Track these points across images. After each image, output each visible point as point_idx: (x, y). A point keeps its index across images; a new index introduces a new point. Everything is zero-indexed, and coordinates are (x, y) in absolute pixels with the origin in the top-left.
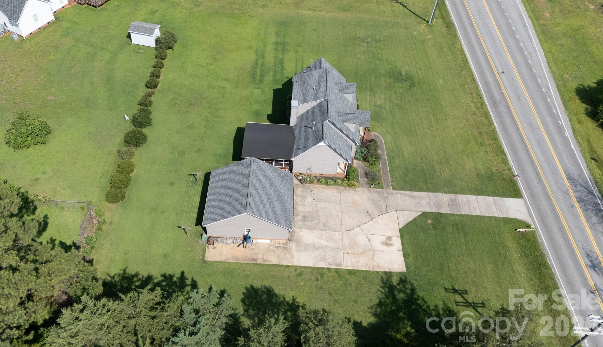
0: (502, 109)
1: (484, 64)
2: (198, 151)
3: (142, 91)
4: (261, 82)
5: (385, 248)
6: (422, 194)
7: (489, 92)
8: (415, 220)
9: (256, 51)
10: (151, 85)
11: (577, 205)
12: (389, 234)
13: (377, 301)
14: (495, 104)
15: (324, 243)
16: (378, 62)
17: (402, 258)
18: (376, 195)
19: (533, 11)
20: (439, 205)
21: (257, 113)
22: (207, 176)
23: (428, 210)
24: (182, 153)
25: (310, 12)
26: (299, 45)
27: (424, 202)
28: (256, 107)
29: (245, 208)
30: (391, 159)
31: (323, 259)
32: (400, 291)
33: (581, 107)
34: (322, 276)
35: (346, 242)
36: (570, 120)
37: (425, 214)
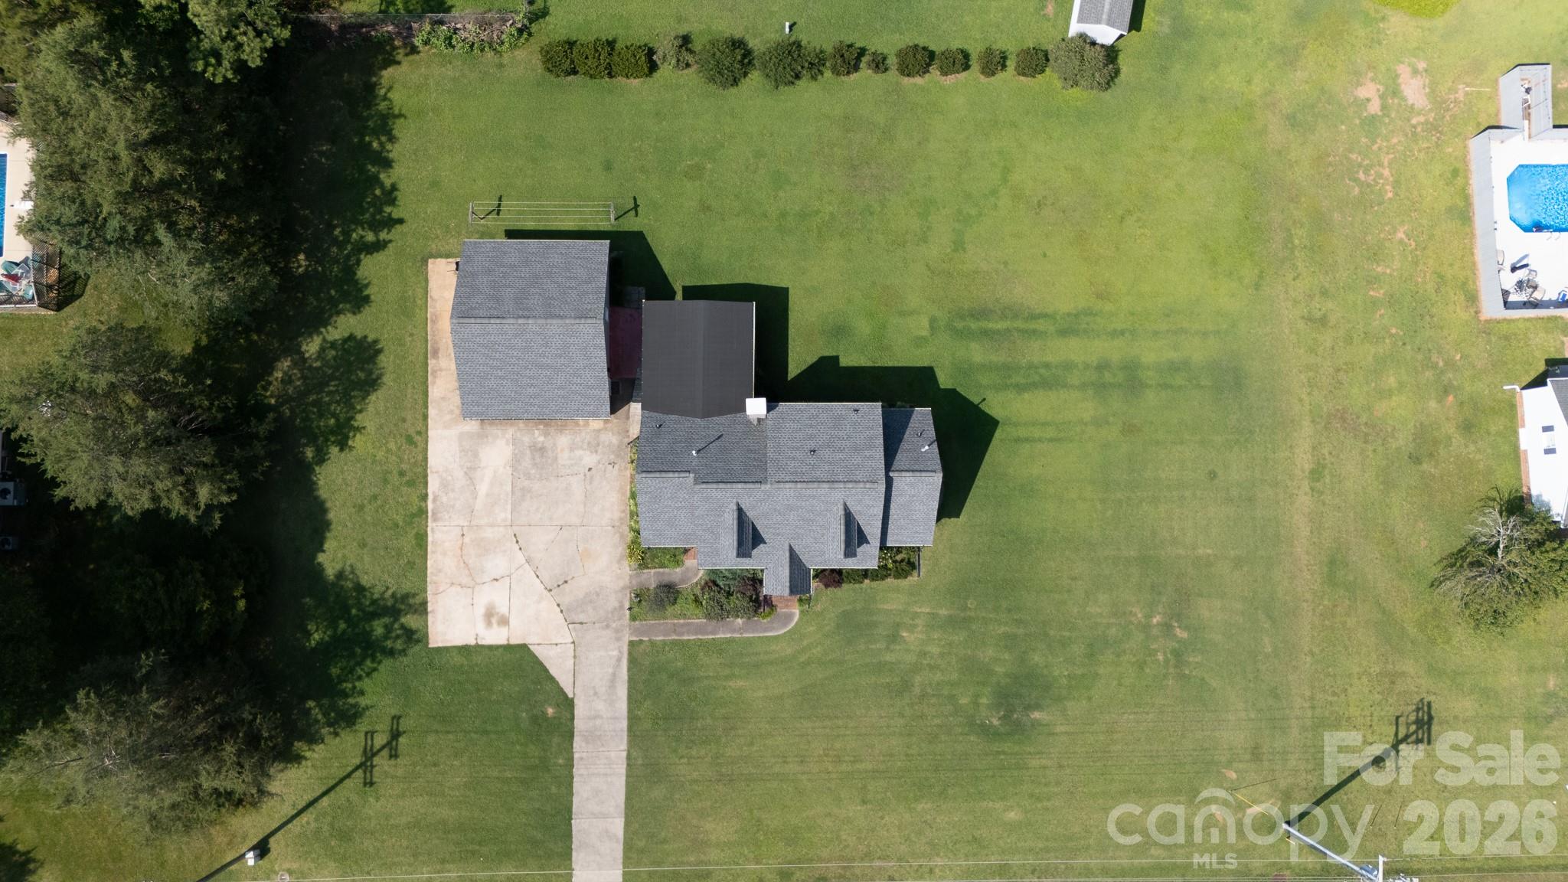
5: (480, 611)
6: (622, 706)
8: (552, 679)
12: (513, 622)
13: (365, 583)
15: (483, 489)
17: (459, 642)
18: (613, 602)
20: (594, 737)
23: (580, 710)
27: (600, 706)
31: (445, 485)
32: (388, 629)
34: (411, 483)
35: (489, 533)
37: (567, 704)
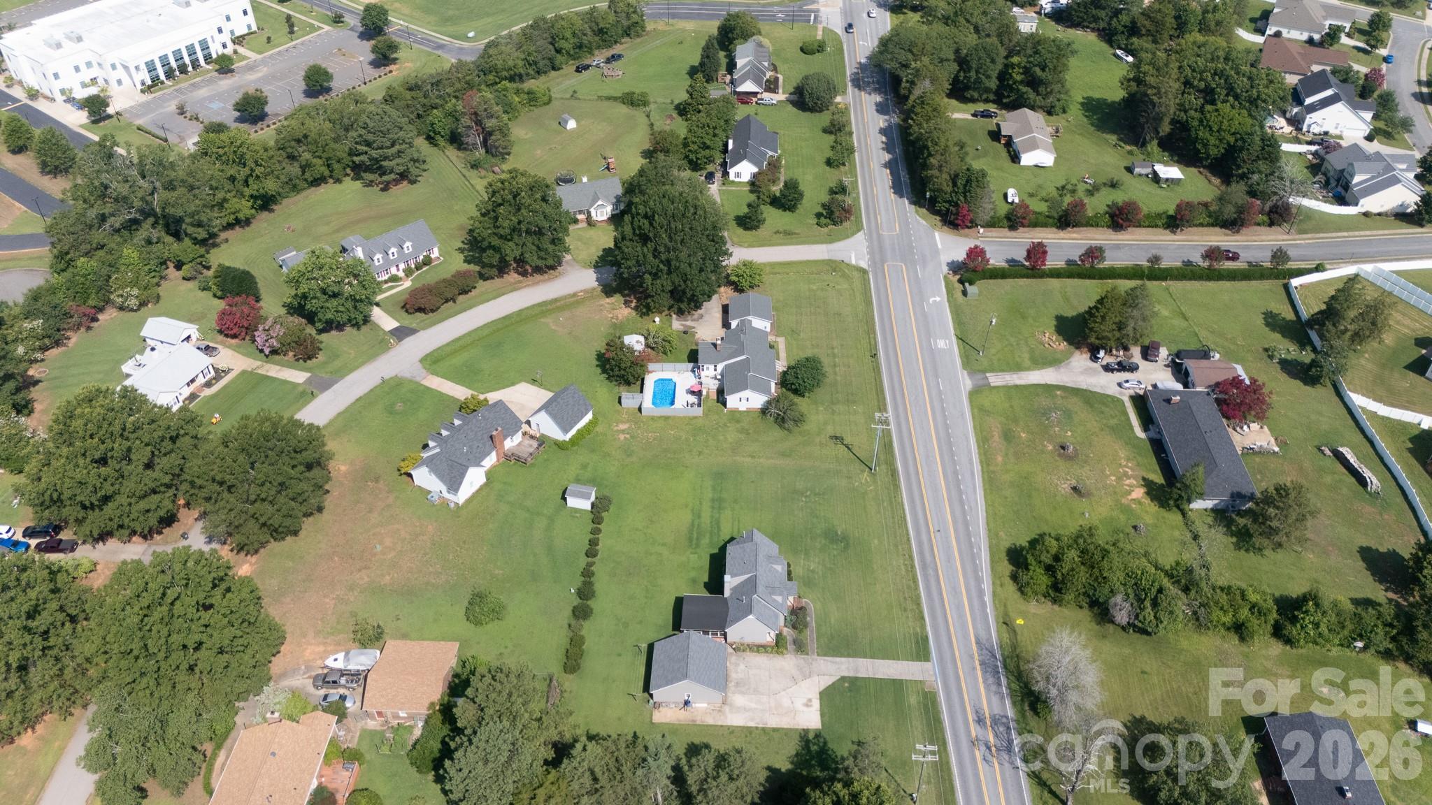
0: (931, 572)
1: (922, 521)
2: (641, 622)
3: (583, 561)
4: (698, 546)
5: (805, 709)
6: (843, 659)
7: (921, 553)
8: (833, 684)
9: (692, 510)
10: (591, 553)
11: (978, 667)
12: (810, 697)
13: (794, 753)
14: (924, 567)
15: (753, 705)
16: (815, 520)
17: (819, 717)
18: (802, 661)
19: (985, 454)
20: (857, 670)
21: (694, 581)
22: (651, 648)
23: (846, 674)
24: (626, 625)
25: (749, 460)
26: (736, 501)
27: (843, 667)
28: (693, 574)
29: (685, 676)
30: (818, 626)
31: (752, 720)
32: (814, 744)
33: (1006, 568)
34: (751, 733)
35: (772, 704)
36: (993, 583)
37: (843, 679)
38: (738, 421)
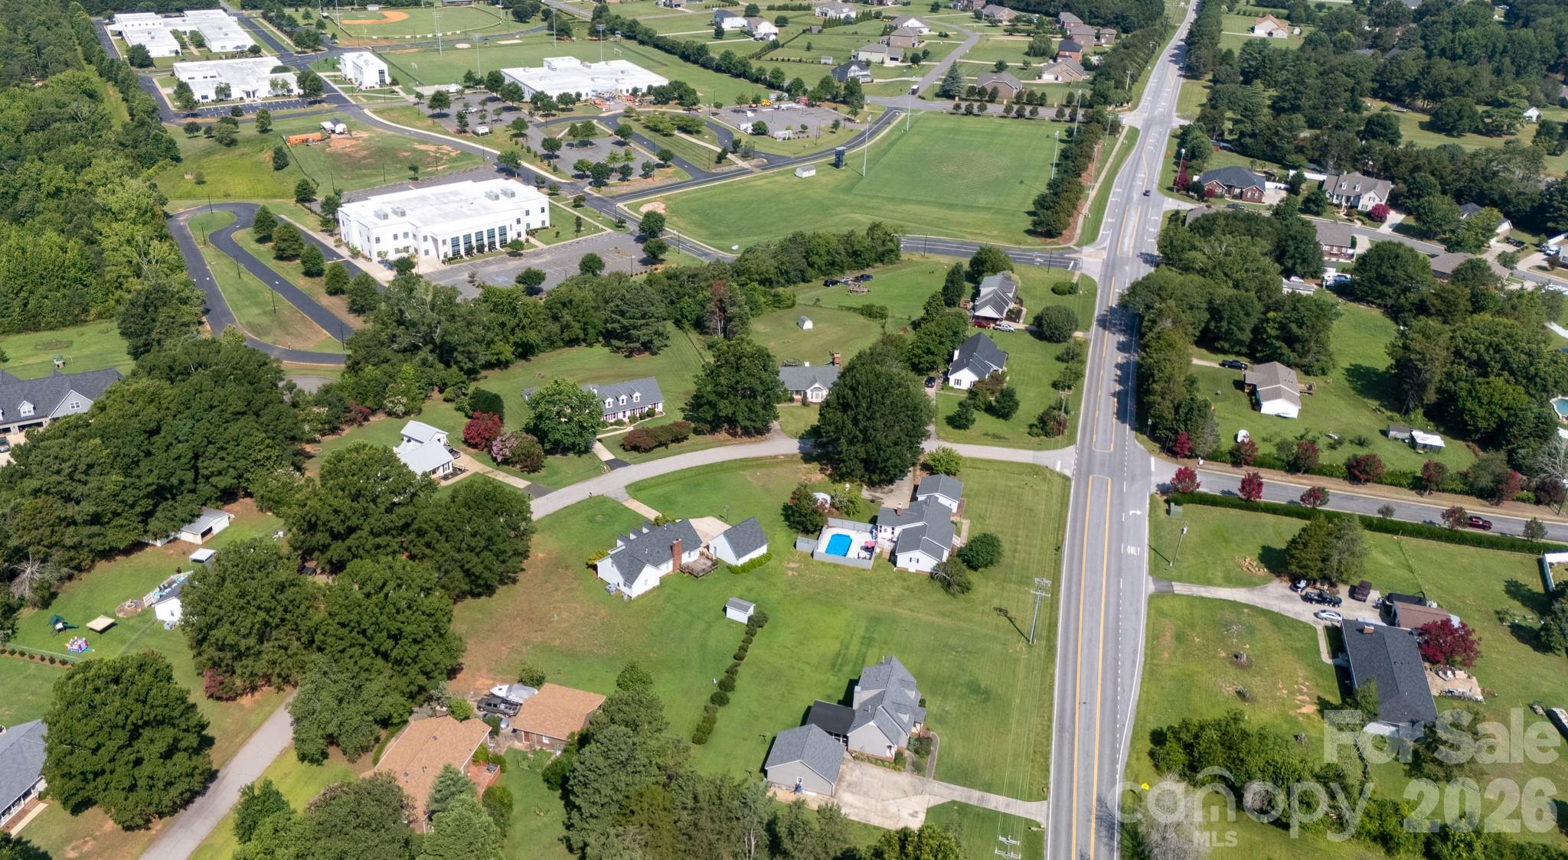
0: (1067, 735)
1: (1069, 692)
2: (770, 718)
3: (730, 662)
4: (840, 670)
5: (911, 816)
6: (959, 788)
7: (1061, 718)
8: (944, 804)
9: (843, 642)
10: (739, 657)
11: (1094, 821)
12: (917, 809)
14: (1061, 728)
15: (860, 805)
16: (960, 672)
18: (917, 780)
19: (1152, 649)
20: (969, 798)
21: (829, 697)
22: (774, 739)
23: (959, 799)
24: (757, 718)
25: (907, 612)
26: (885, 643)
27: (958, 794)
28: (829, 691)
29: (799, 757)
30: (940, 757)
31: (856, 815)
33: (1147, 745)
35: (879, 807)
36: (1129, 756)
37: (954, 802)
38: (905, 580)
